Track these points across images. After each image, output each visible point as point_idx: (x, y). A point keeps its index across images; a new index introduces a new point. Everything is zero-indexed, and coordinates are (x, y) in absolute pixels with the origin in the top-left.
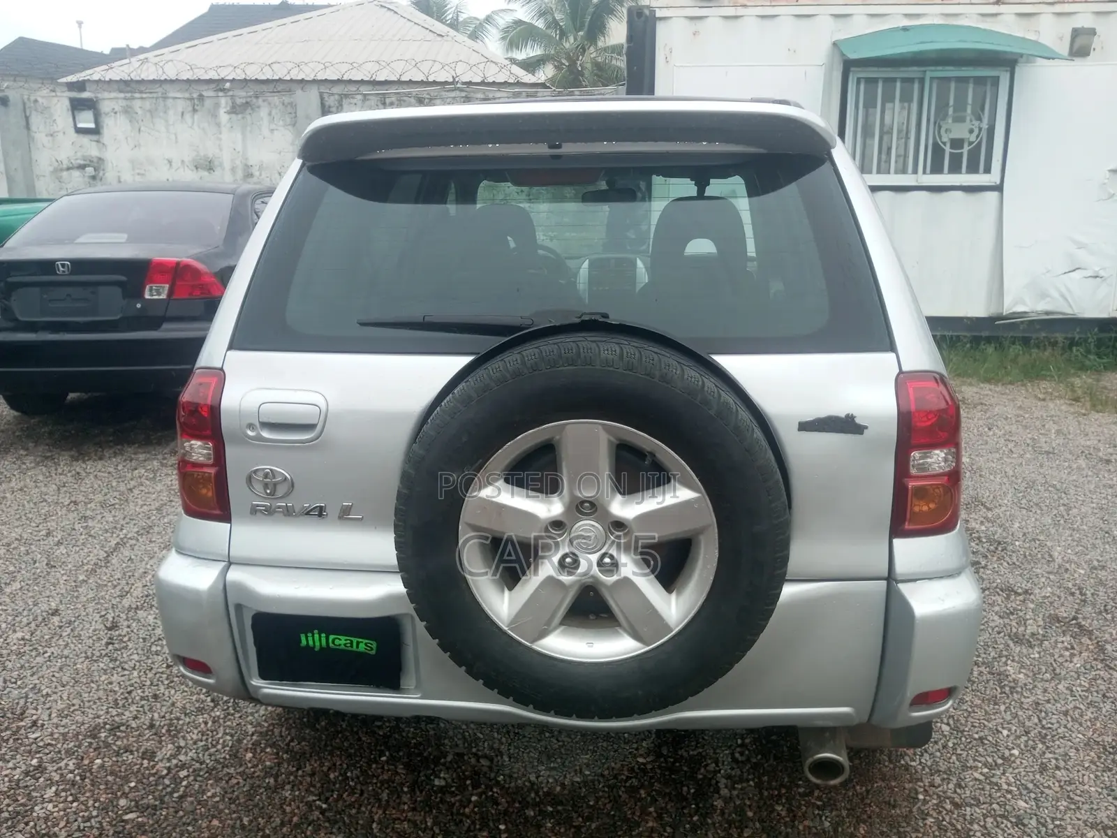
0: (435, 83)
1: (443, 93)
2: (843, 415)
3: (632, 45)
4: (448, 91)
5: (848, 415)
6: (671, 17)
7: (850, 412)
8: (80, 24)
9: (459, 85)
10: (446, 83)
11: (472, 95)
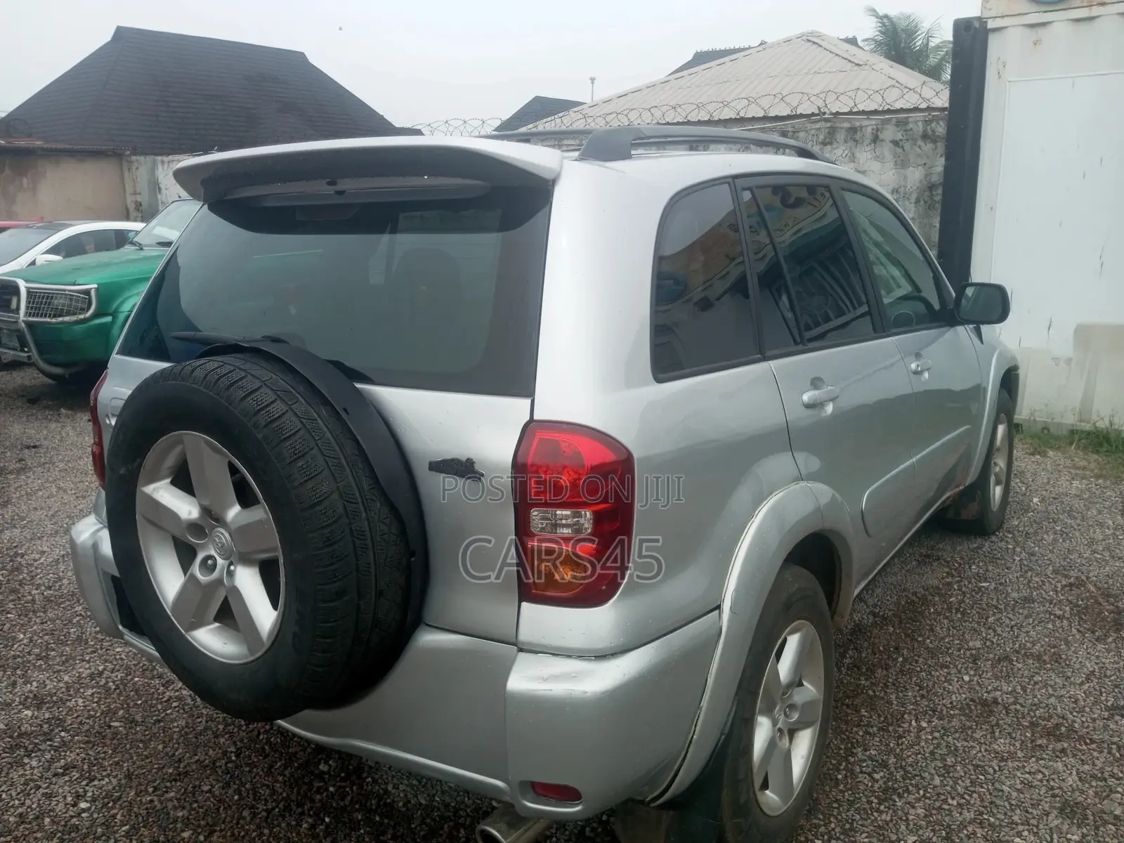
0: (801, 116)
1: (809, 125)
2: (464, 459)
3: (957, 61)
4: (813, 123)
5: (469, 459)
6: (1006, 27)
7: (472, 456)
8: (593, 80)
9: (826, 116)
10: (813, 115)
11: (838, 125)
